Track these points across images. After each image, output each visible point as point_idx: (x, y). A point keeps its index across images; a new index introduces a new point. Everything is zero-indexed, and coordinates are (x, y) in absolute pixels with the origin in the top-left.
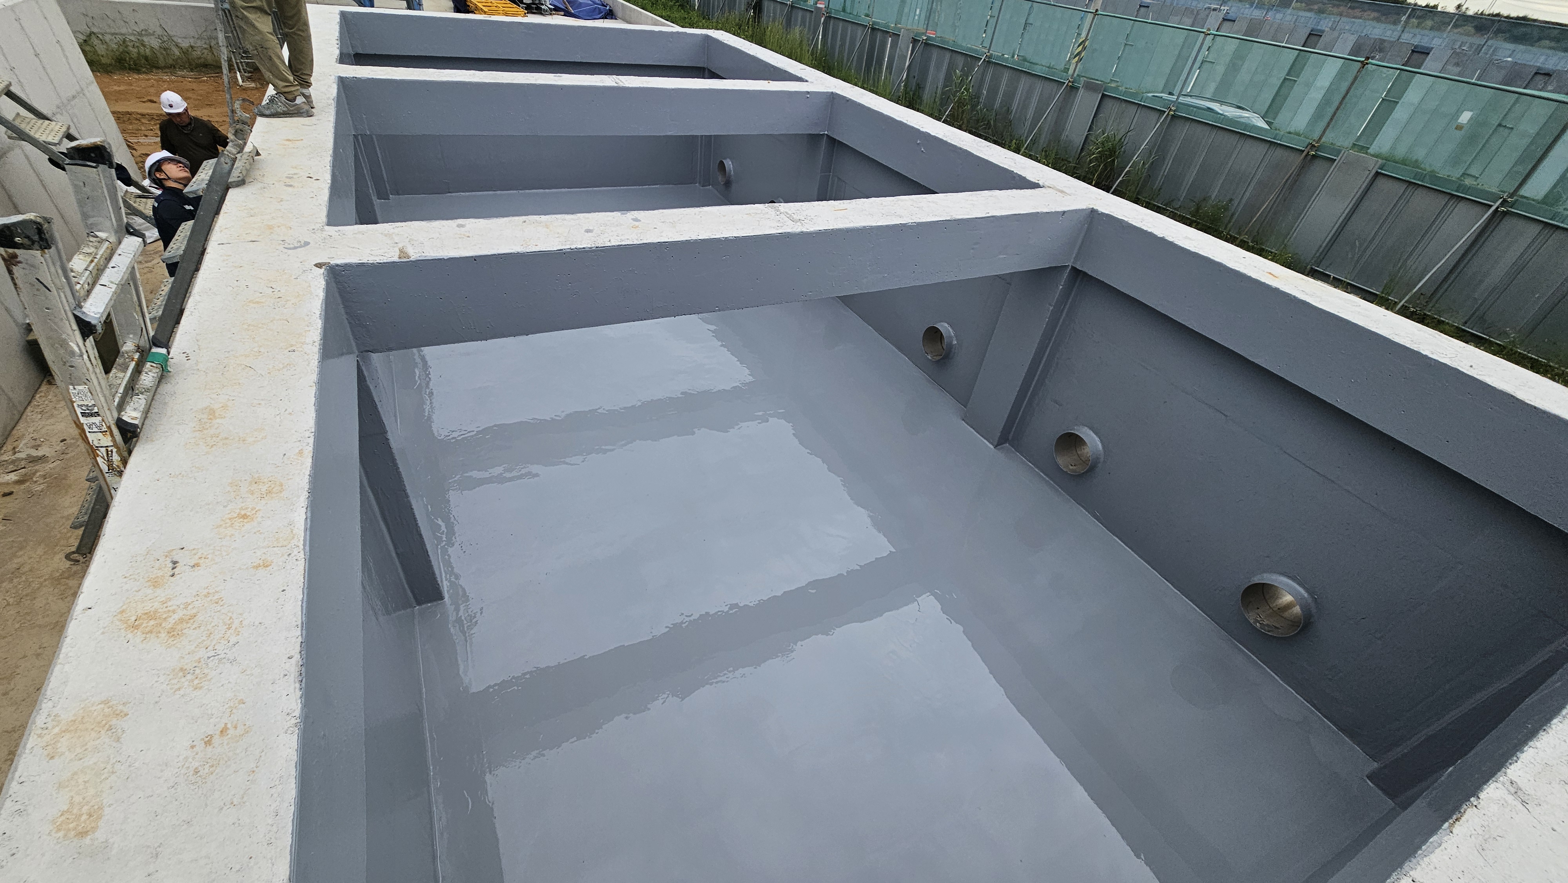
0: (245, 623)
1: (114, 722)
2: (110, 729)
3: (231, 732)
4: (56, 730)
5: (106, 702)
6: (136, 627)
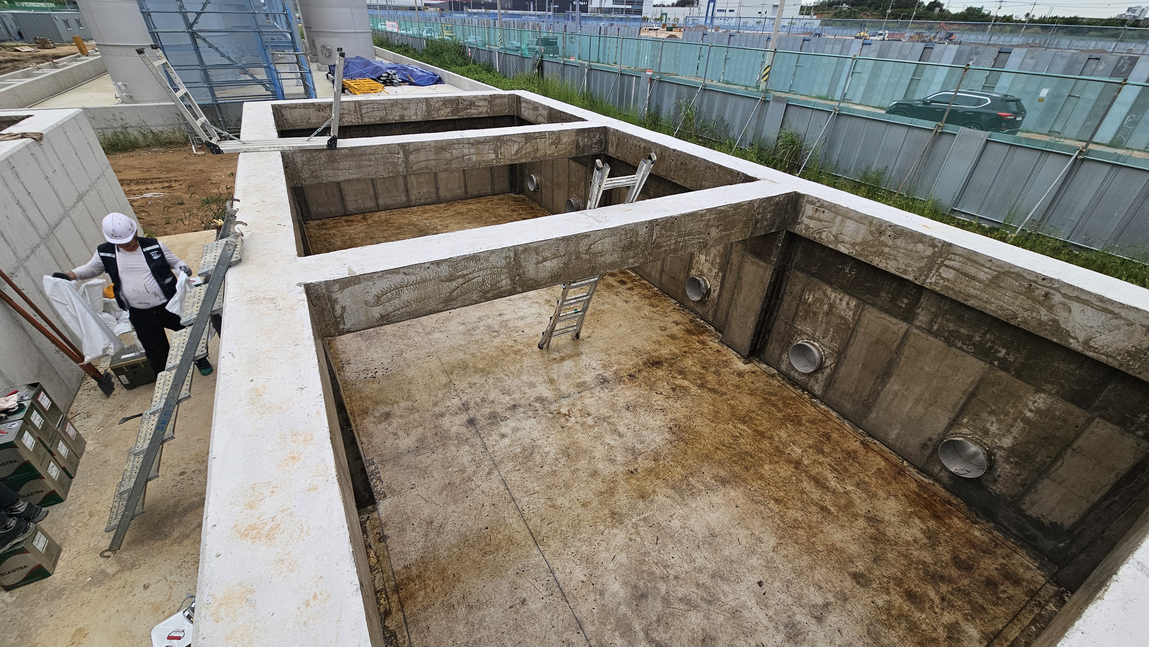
0: (311, 527)
1: (248, 596)
2: (247, 600)
3: (319, 597)
4: (216, 604)
5: (240, 584)
6: (247, 535)
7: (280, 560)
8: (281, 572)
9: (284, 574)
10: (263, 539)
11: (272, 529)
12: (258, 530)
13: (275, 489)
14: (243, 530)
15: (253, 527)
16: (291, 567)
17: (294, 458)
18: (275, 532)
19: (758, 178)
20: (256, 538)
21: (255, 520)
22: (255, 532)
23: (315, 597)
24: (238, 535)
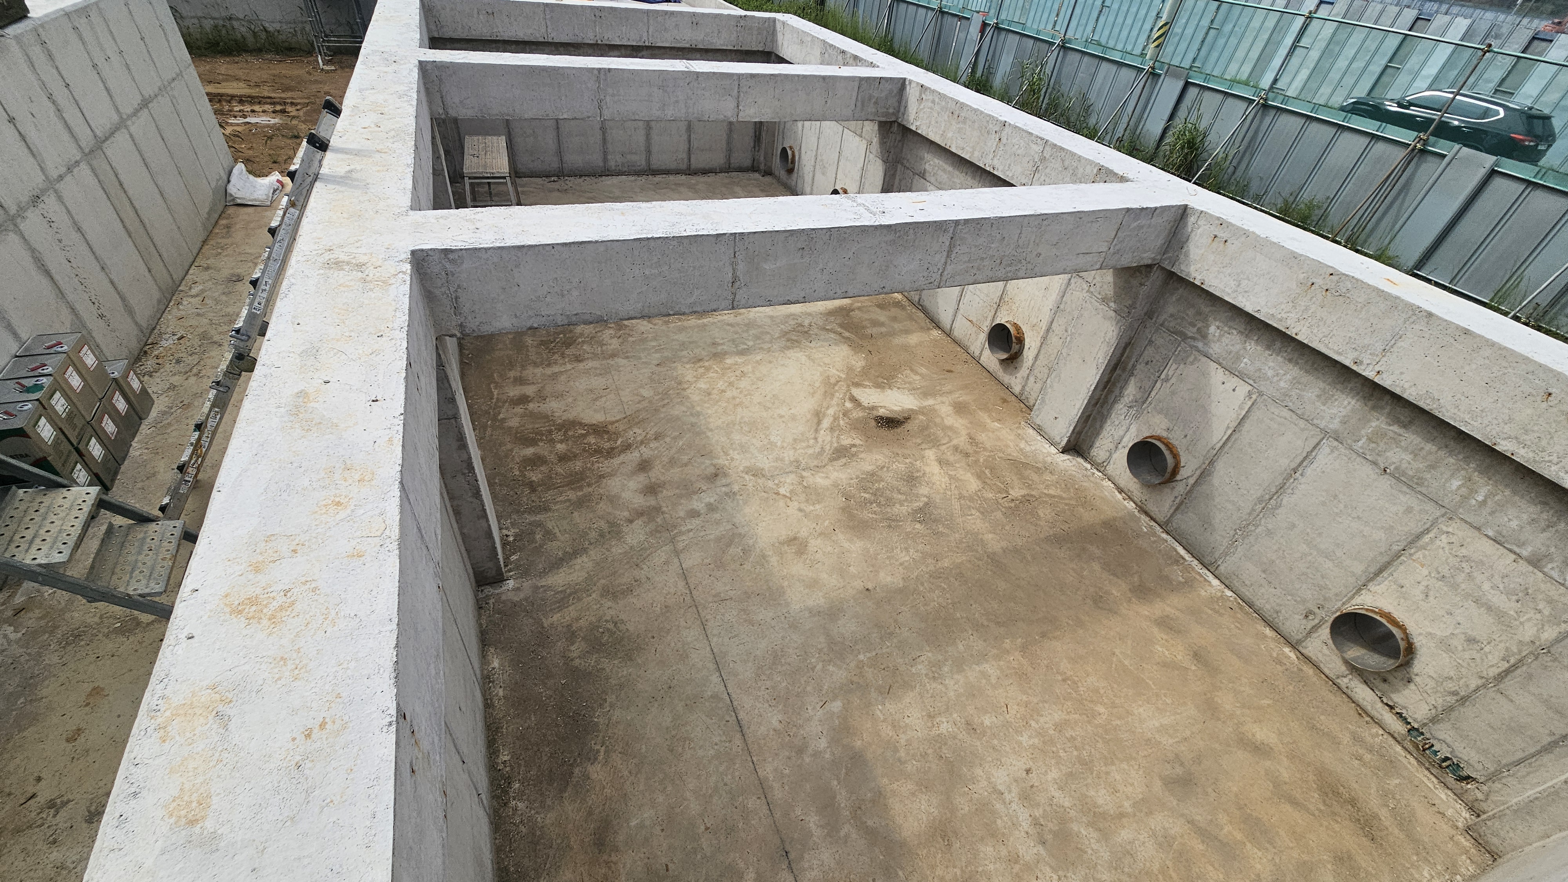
0: (341, 614)
1: (221, 708)
2: (217, 714)
3: (329, 726)
4: (168, 713)
5: (213, 687)
6: (240, 612)
7: (282, 658)
8: (279, 679)
9: (283, 681)
10: (265, 622)
11: (281, 608)
12: (260, 607)
13: (298, 548)
14: (236, 603)
15: (253, 601)
16: (296, 672)
17: (338, 504)
18: (284, 613)
19: (1130, 176)
20: (253, 617)
21: (259, 591)
22: (254, 608)
23: (323, 725)
24: (227, 610)
